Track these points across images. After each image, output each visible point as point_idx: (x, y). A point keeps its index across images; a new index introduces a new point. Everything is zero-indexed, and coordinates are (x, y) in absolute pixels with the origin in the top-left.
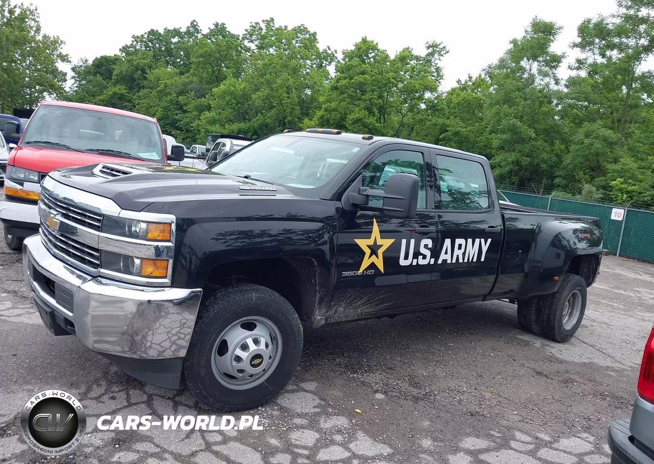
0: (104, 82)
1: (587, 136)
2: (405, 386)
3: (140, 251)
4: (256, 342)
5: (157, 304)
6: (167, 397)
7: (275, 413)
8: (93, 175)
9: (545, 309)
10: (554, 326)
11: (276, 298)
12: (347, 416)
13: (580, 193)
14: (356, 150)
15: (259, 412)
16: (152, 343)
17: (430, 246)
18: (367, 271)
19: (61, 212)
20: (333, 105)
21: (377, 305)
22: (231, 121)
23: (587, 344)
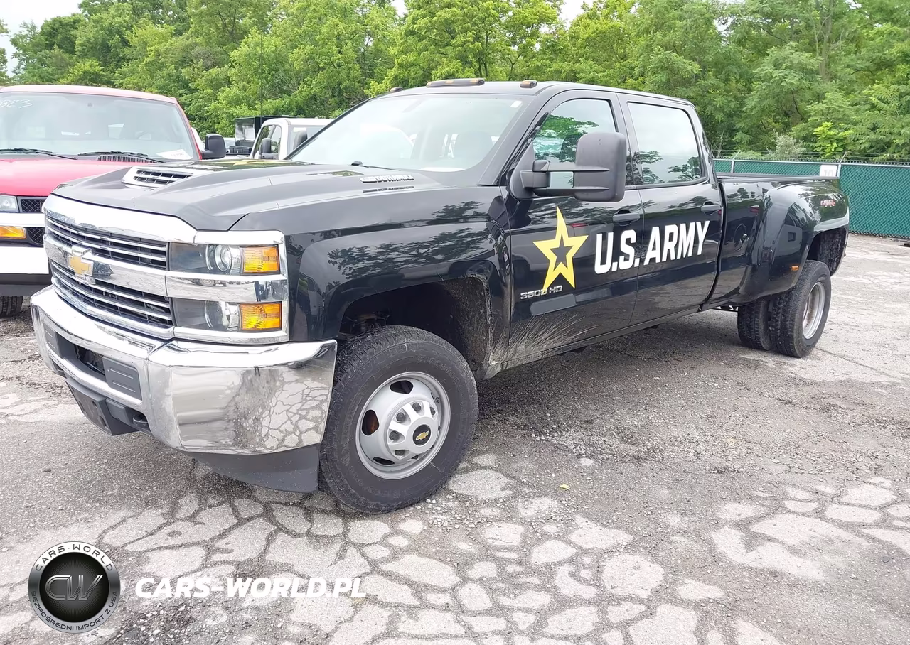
0: (66, 56)
1: (777, 66)
2: (615, 444)
3: (232, 293)
4: (417, 408)
5: (269, 370)
6: (291, 504)
7: (450, 504)
8: (124, 185)
9: (778, 313)
10: (792, 336)
11: (436, 341)
12: (552, 497)
13: (774, 150)
14: (517, 104)
15: (430, 507)
16: (270, 429)
17: (633, 240)
18: (553, 288)
19: (91, 248)
20: (411, 57)
21: (568, 336)
22: (262, 97)
23: (834, 355)
